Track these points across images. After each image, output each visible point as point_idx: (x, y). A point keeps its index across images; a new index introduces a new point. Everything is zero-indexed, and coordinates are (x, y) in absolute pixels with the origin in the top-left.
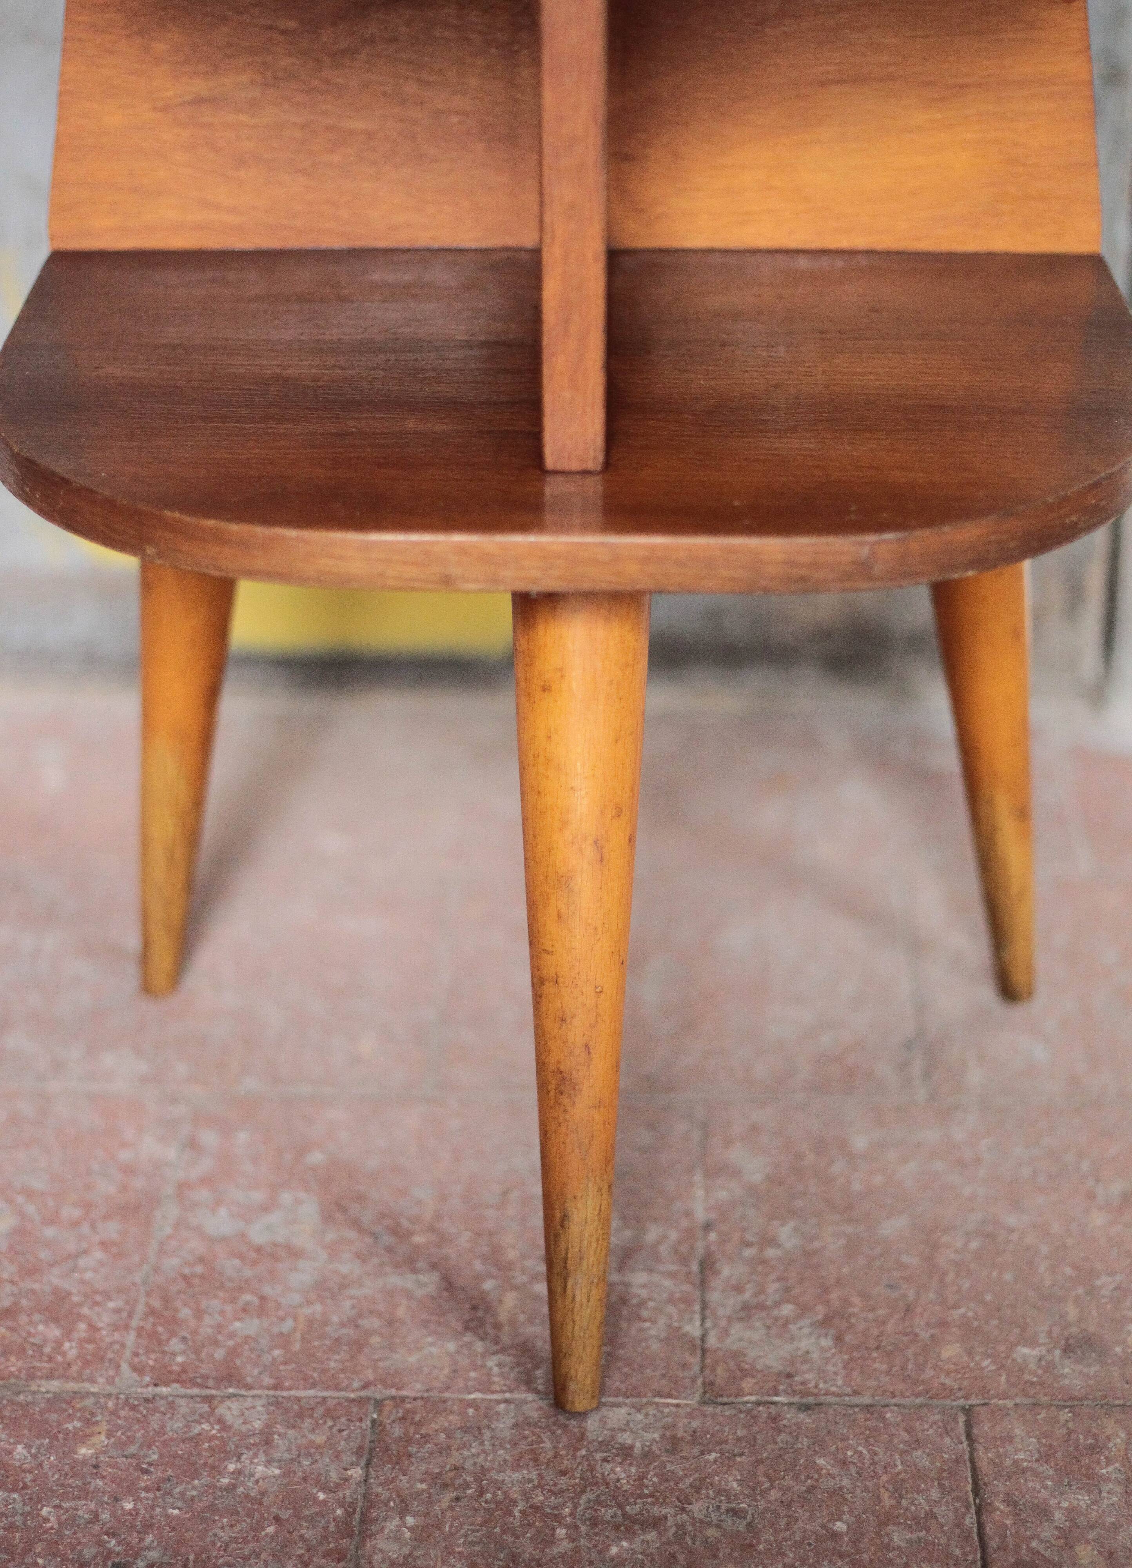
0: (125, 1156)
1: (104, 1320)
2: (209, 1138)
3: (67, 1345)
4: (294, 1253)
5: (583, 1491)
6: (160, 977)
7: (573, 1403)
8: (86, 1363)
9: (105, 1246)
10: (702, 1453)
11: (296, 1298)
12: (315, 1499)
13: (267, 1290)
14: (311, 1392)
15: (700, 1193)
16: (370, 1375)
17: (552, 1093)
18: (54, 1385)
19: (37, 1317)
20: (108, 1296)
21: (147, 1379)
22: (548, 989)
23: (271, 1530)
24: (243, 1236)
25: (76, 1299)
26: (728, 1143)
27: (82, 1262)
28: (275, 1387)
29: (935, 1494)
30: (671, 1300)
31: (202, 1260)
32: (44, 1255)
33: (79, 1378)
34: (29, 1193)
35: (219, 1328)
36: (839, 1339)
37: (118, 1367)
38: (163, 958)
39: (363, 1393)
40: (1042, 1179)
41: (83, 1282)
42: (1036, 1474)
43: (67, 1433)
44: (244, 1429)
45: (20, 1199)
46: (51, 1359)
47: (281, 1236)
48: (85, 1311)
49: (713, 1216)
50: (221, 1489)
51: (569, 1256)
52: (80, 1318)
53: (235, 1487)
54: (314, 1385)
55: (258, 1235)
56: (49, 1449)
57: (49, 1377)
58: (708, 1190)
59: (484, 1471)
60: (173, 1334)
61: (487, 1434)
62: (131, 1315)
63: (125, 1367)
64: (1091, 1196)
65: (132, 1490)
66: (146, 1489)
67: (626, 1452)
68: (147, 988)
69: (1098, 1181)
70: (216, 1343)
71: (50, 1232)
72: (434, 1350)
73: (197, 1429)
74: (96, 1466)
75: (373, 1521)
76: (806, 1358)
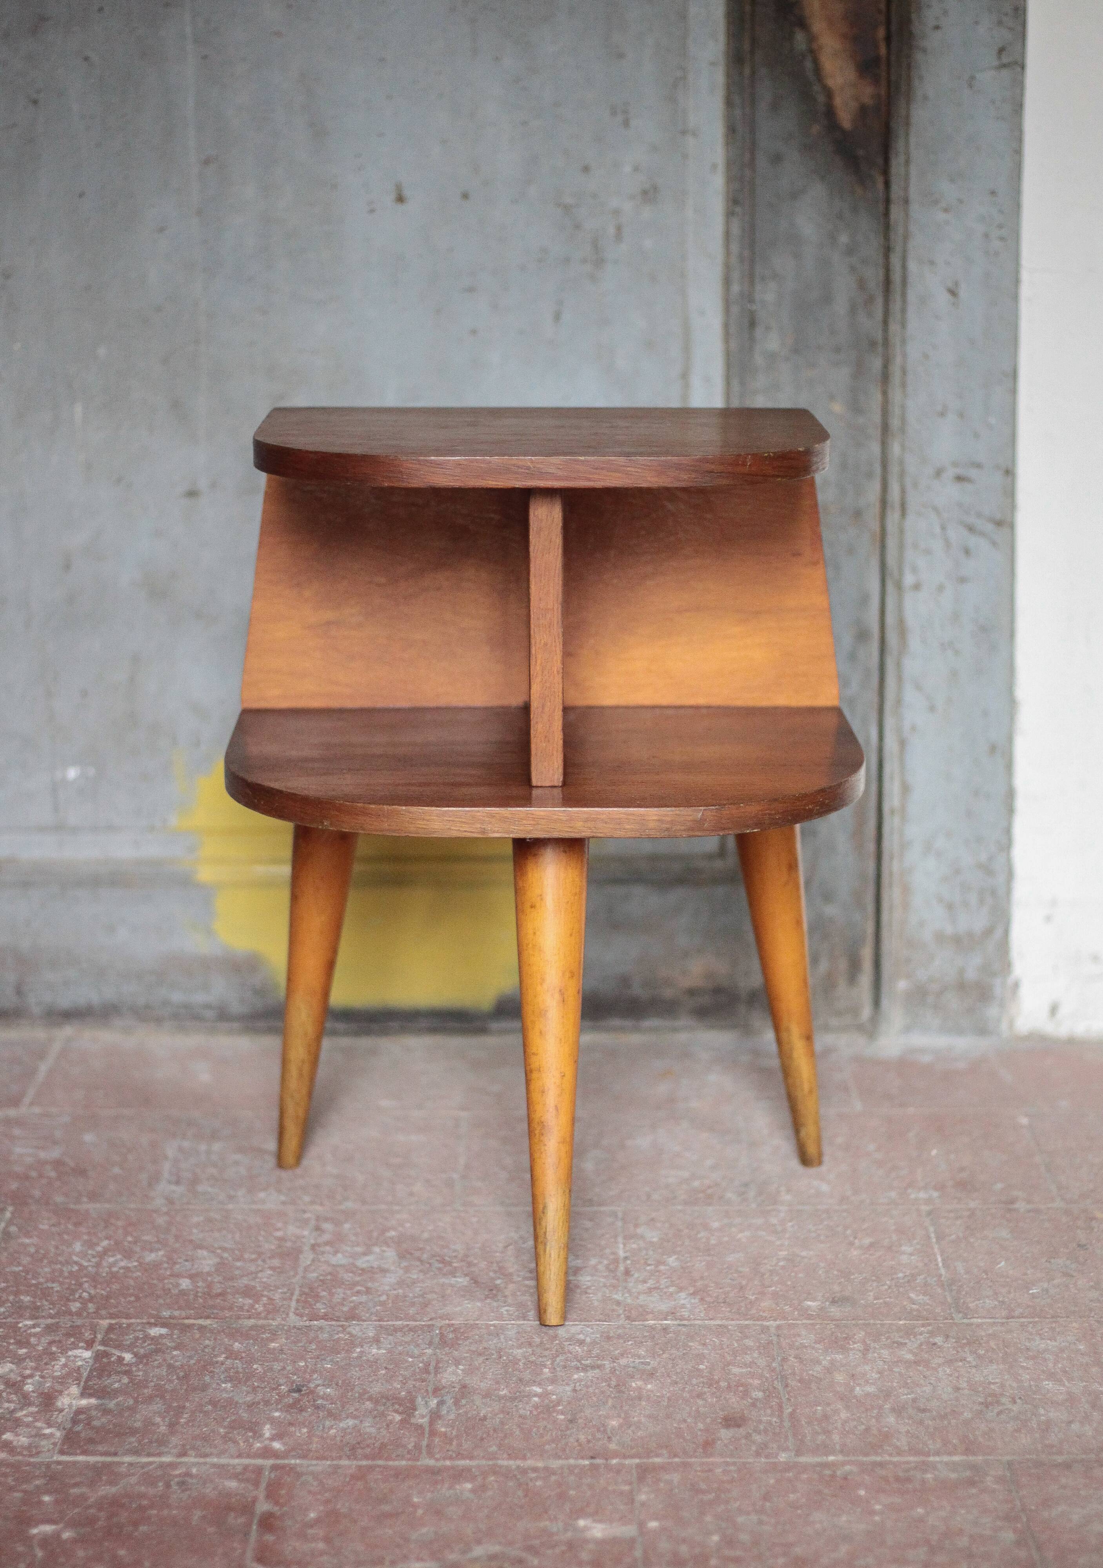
0: (279, 1234)
1: (277, 1296)
2: (328, 1226)
3: (257, 1306)
4: (384, 1271)
5: (558, 1356)
6: (290, 1158)
7: (550, 1320)
8: (269, 1312)
9: (273, 1268)
10: (625, 1342)
11: (387, 1288)
12: (407, 1361)
13: (370, 1285)
14: (400, 1322)
15: (621, 1246)
16: (433, 1315)
17: (537, 1135)
18: (252, 1322)
19: (237, 1296)
20: (277, 1287)
21: (305, 1318)
22: (535, 1075)
23: (383, 1372)
24: (353, 1264)
25: (259, 1289)
26: (636, 1226)
27: (260, 1275)
28: (379, 1321)
29: (756, 1355)
30: (605, 1286)
31: (330, 1274)
32: (237, 1272)
33: (266, 1318)
34: (224, 1249)
35: (344, 1299)
36: (702, 1299)
37: (288, 1314)
38: (292, 1142)
39: (430, 1323)
40: (822, 1238)
41: (261, 1282)
42: (813, 1348)
43: (262, 1339)
44: (364, 1336)
45: (219, 1251)
46: (248, 1311)
47: (375, 1264)
48: (265, 1293)
49: (628, 1254)
50: (353, 1358)
51: (548, 1230)
52: (262, 1296)
53: (361, 1357)
54: (401, 1319)
55: (362, 1263)
56: (254, 1345)
57: (249, 1318)
58: (625, 1245)
59: (501, 1349)
60: (317, 1302)
61: (502, 1337)
62: (292, 1294)
63: (291, 1314)
64: (851, 1244)
65: (302, 1358)
66: (311, 1358)
67: (581, 1343)
68: (281, 1164)
69: (855, 1238)
70: (343, 1305)
71: (238, 1264)
72: (469, 1305)
73: (337, 1337)
74: (282, 1350)
75: (439, 1368)
76: (683, 1306)
